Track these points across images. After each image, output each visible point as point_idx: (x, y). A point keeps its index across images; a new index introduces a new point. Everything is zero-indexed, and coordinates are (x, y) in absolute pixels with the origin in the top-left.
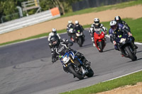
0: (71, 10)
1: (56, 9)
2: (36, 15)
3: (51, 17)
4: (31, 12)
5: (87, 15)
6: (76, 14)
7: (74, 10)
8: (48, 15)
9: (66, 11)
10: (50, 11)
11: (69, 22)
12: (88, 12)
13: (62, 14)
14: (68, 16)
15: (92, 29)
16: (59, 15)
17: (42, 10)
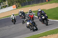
0: (21, 6)
1: (15, 6)
2: (6, 8)
3: (13, 9)
4: (4, 7)
5: (27, 8)
6: (23, 8)
7: (22, 6)
8: (11, 8)
9: (19, 6)
10: (12, 6)
11: (20, 11)
12: (27, 7)
13: (17, 8)
14: (20, 8)
15: (28, 14)
16: (16, 8)
17: (9, 6)
